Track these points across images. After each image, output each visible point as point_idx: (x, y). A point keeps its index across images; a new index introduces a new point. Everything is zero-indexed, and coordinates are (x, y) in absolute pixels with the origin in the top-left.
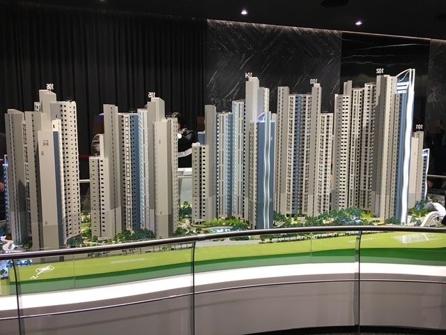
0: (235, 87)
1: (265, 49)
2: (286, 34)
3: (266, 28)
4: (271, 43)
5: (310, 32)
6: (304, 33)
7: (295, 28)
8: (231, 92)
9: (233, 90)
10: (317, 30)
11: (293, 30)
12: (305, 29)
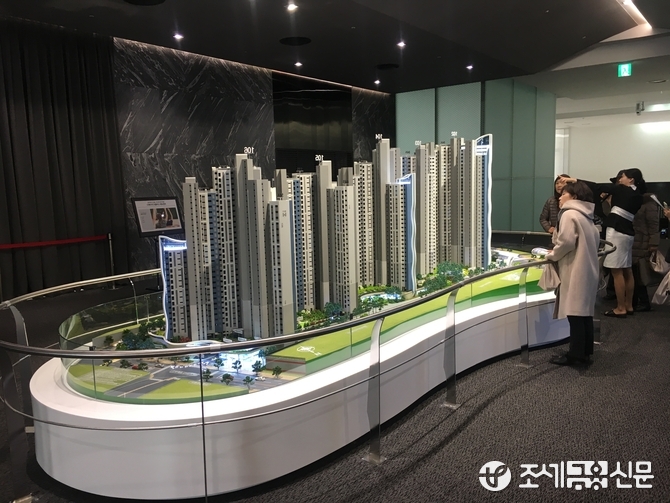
0: (158, 137)
1: (190, 86)
2: (212, 68)
3: (189, 58)
4: (197, 79)
5: (239, 68)
6: (232, 67)
7: (222, 61)
8: (153, 144)
9: (155, 141)
10: (246, 66)
11: (220, 62)
12: (234, 63)
